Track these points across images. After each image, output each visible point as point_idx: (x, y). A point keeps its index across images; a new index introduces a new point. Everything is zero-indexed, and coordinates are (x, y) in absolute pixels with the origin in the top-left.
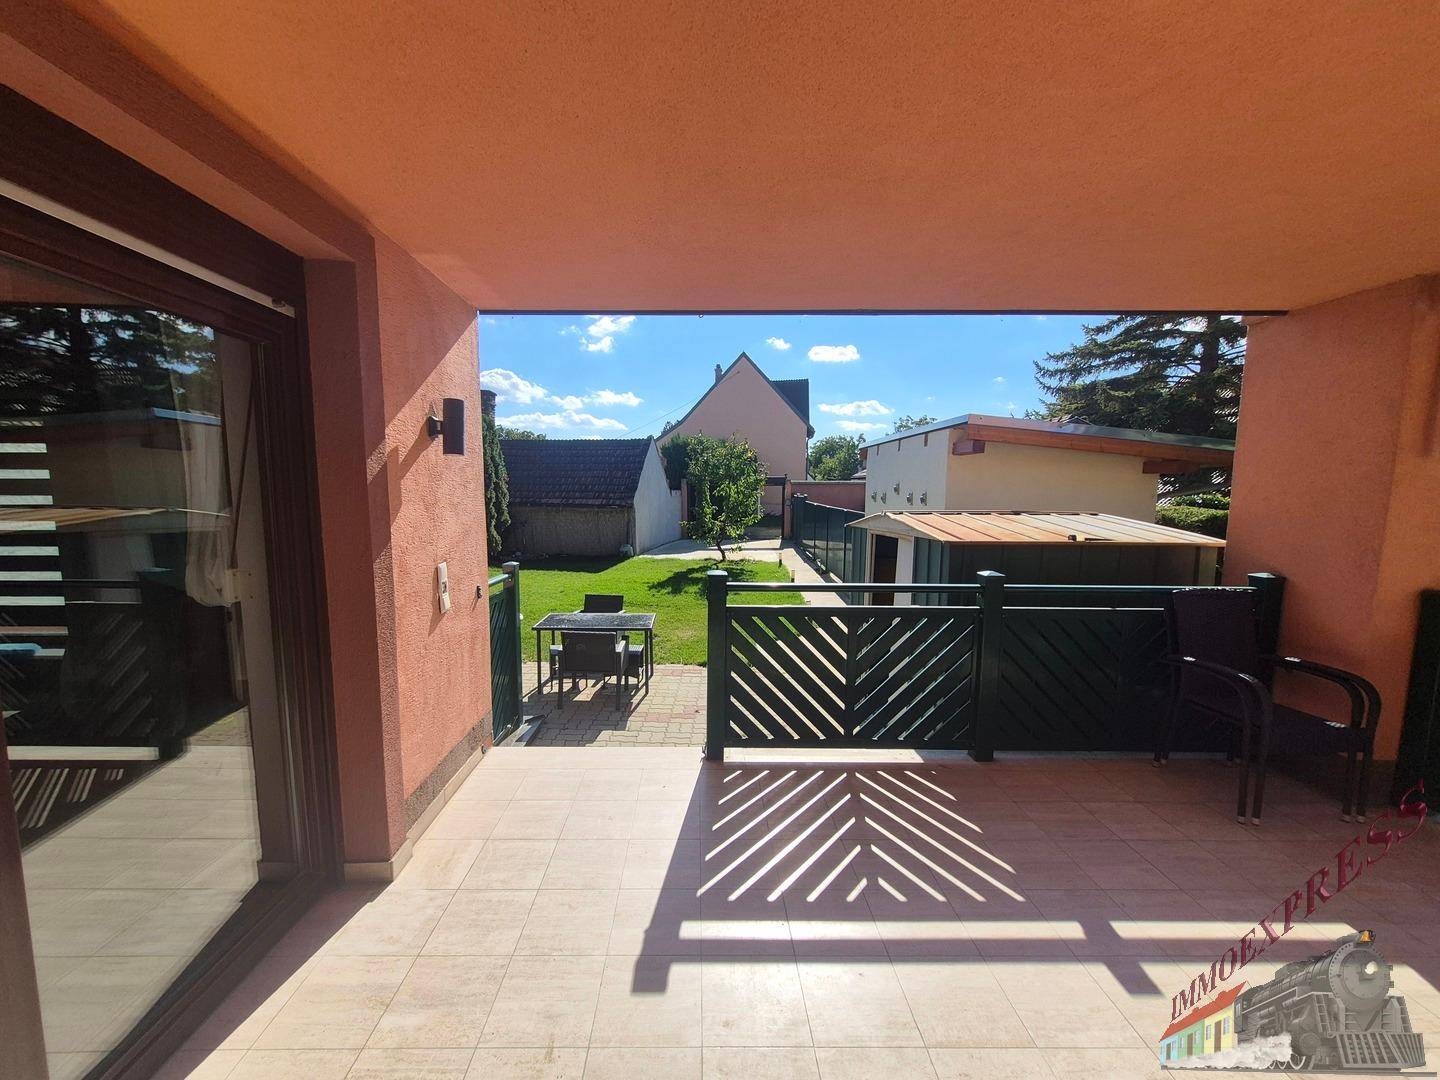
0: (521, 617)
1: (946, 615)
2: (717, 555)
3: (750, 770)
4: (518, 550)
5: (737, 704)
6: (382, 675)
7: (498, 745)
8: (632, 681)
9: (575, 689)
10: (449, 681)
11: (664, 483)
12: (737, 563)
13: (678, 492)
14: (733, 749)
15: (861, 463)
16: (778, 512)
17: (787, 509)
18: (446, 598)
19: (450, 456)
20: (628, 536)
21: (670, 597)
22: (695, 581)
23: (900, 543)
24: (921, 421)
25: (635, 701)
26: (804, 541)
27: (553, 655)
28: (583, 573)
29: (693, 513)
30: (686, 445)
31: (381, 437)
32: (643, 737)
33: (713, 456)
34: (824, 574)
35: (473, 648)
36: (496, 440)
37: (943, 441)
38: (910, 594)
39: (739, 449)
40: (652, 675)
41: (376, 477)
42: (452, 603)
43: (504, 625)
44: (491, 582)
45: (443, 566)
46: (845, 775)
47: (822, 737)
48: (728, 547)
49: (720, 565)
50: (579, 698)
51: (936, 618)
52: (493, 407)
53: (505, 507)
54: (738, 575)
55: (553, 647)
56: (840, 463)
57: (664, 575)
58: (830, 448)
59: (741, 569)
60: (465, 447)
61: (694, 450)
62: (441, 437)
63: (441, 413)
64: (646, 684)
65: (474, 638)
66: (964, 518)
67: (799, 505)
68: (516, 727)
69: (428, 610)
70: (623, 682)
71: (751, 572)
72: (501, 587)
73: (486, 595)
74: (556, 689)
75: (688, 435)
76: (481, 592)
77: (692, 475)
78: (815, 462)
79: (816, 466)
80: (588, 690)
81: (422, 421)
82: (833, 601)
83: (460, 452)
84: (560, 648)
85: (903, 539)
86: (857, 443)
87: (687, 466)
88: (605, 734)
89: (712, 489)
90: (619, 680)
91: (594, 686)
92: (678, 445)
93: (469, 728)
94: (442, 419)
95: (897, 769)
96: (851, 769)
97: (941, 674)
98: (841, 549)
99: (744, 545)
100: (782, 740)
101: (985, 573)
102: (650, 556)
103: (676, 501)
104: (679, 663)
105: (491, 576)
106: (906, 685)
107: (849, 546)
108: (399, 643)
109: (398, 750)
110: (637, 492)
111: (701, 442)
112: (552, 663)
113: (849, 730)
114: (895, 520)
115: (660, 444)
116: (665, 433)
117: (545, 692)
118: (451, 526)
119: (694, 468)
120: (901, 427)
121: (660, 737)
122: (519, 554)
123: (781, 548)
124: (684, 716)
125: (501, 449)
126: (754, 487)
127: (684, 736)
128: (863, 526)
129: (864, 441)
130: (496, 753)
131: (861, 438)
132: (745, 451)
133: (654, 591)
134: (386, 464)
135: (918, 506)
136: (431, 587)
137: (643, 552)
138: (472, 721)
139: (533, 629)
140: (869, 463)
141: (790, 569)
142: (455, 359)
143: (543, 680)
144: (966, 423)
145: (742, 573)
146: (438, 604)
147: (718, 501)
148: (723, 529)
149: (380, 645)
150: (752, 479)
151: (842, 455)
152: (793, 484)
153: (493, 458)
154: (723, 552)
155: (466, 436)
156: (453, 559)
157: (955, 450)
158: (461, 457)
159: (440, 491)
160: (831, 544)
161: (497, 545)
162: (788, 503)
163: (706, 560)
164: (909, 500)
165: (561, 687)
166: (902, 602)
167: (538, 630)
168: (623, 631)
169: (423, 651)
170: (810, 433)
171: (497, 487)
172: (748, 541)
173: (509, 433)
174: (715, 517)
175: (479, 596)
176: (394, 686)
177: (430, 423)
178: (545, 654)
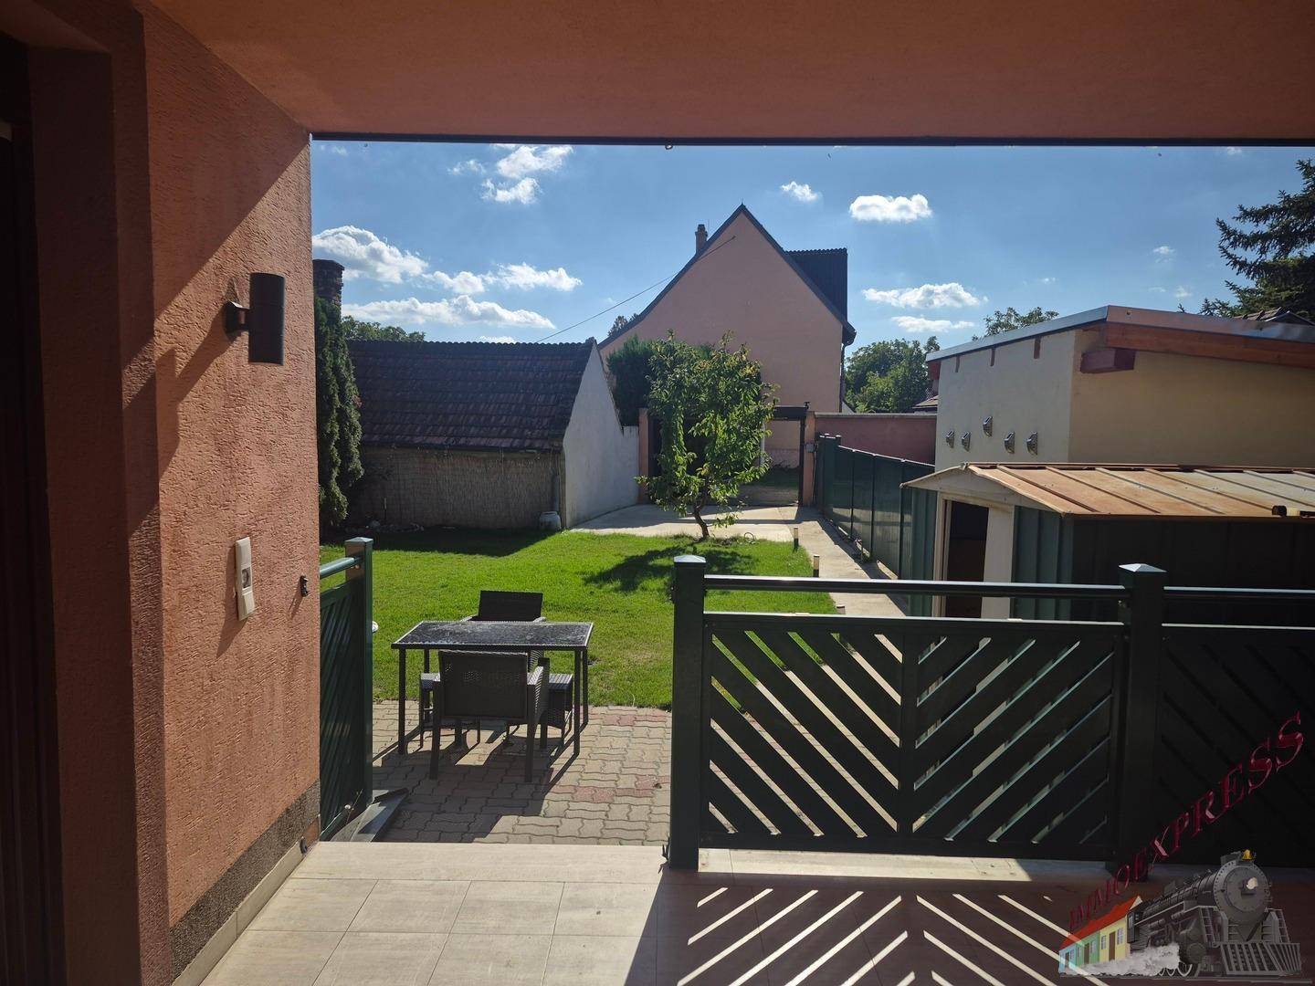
0: (375, 627)
1: (1067, 635)
2: (694, 530)
3: (741, 886)
4: (375, 517)
5: (721, 775)
6: (138, 720)
7: (328, 838)
8: (553, 732)
9: (460, 747)
10: (250, 732)
11: (612, 415)
12: (725, 542)
13: (634, 429)
14: (713, 852)
15: (930, 385)
16: (793, 462)
17: (808, 458)
18: (248, 595)
19: (261, 367)
20: (553, 497)
21: (619, 597)
22: (659, 572)
23: (991, 513)
24: (1031, 316)
25: (557, 766)
26: (836, 510)
27: (425, 689)
28: (478, 556)
29: (657, 466)
30: (648, 353)
31: (147, 334)
32: (569, 826)
33: (690, 372)
34: (867, 563)
35: (290, 677)
36: (342, 340)
37: (1065, 352)
38: (1007, 600)
39: (732, 361)
40: (585, 723)
41: (136, 398)
42: (258, 603)
43: (346, 639)
44: (324, 569)
45: (245, 543)
46: (899, 899)
47: (861, 834)
48: (713, 517)
49: (700, 547)
50: (466, 760)
51: (1051, 640)
52: (338, 287)
53: (354, 449)
54: (727, 562)
55: (425, 676)
56: (896, 383)
57: (609, 561)
58: (881, 359)
59: (733, 553)
60: (285, 351)
61: (661, 363)
62: (245, 335)
63: (247, 296)
64: (576, 738)
65: (293, 662)
66: (1100, 476)
67: (827, 453)
68: (360, 808)
69: (219, 615)
70: (538, 735)
71: (749, 557)
72: (340, 579)
73: (315, 591)
74: (428, 746)
75: (652, 339)
76: (308, 587)
77: (656, 401)
78: (854, 383)
79: (856, 390)
80: (480, 748)
81: (215, 310)
82: (883, 608)
83: (276, 358)
84: (437, 678)
85: (996, 508)
86: (924, 352)
87: (648, 388)
88: (506, 822)
89: (687, 425)
90: (531, 731)
91: (491, 740)
92: (634, 354)
93: (280, 809)
94: (247, 306)
95: (986, 892)
96: (909, 888)
97: (1059, 733)
98: (894, 524)
99: (740, 515)
100: (794, 839)
101: (1134, 567)
102: (587, 531)
103: (631, 443)
104: (629, 704)
105: (323, 561)
106: (1002, 749)
107: (908, 518)
108: (167, 667)
109: (160, 846)
110: (568, 429)
111: (671, 350)
112: (424, 702)
113: (905, 822)
114: (984, 478)
115: (606, 353)
116: (615, 334)
117: (410, 751)
118: (261, 478)
119: (659, 392)
120: (997, 326)
121: (593, 828)
122: (375, 524)
123: (798, 520)
124: (636, 792)
125: (350, 355)
126: (754, 422)
127: (636, 826)
128: (932, 486)
129: (937, 348)
130: (323, 852)
131: (932, 344)
132: (742, 365)
133: (593, 587)
134: (154, 376)
135: (1022, 453)
136: (222, 577)
137: (576, 524)
138: (284, 797)
139: (394, 646)
140: (942, 383)
141: (811, 554)
142: (268, 211)
143: (409, 729)
144: (1103, 321)
145: (734, 560)
146: (235, 604)
147: (697, 444)
148: (704, 490)
149: (136, 672)
150: (752, 409)
151: (899, 371)
152: (817, 419)
153: (336, 369)
154: (704, 525)
155: (286, 335)
156: (261, 532)
157: (1086, 365)
158: (278, 369)
159: (243, 421)
160: (879, 515)
161: (341, 509)
162: (809, 448)
163: (677, 537)
164: (1009, 445)
165: (436, 742)
166: (995, 612)
167: (402, 648)
168: (538, 651)
169: (207, 682)
170: (849, 335)
171: (343, 417)
172: (745, 508)
173: (365, 328)
174: (692, 469)
175: (302, 590)
176: (158, 738)
177: (228, 313)
178: (412, 688)
